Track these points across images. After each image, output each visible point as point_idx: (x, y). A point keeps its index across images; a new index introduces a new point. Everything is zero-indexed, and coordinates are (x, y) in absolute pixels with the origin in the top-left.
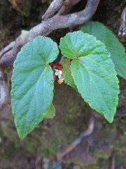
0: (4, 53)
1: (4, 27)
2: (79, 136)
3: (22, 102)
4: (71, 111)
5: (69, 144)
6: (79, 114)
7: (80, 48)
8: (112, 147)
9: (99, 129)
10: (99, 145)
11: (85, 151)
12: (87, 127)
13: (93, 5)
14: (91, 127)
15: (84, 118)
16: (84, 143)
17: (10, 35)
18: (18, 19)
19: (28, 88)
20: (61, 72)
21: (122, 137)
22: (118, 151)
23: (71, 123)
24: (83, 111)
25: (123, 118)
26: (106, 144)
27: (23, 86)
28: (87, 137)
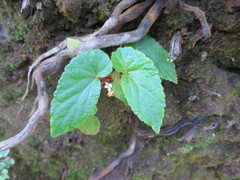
0: (45, 59)
1: (43, 29)
2: (117, 156)
3: (63, 105)
4: (110, 128)
5: (105, 166)
6: (119, 132)
7: (130, 63)
8: (153, 170)
9: (141, 149)
10: (140, 167)
11: (123, 174)
12: (128, 147)
13: (146, 27)
14: (133, 147)
15: (125, 136)
16: (123, 165)
17: (50, 39)
18: (61, 23)
19: (72, 94)
20: (111, 85)
21: (164, 159)
22: (159, 175)
23: (109, 142)
24: (125, 128)
25: (166, 138)
26: (147, 166)
27: (69, 91)
28: (127, 158)
